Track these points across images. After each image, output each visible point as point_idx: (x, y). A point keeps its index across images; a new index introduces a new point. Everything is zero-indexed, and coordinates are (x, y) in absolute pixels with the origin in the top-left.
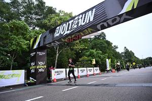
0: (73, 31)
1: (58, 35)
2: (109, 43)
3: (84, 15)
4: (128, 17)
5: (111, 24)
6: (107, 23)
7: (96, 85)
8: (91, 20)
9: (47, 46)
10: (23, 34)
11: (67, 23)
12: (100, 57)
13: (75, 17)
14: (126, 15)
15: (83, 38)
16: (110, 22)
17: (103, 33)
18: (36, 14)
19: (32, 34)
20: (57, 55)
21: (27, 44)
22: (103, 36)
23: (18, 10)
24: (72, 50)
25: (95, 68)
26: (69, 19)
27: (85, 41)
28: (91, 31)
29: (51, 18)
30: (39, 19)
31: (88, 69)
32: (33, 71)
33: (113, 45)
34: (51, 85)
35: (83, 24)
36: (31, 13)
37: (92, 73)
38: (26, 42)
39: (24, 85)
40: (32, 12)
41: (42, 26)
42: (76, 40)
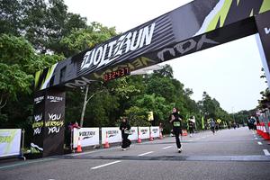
0: (115, 61)
1: (87, 66)
2: (177, 84)
3: (135, 33)
4: (209, 41)
5: (181, 51)
6: (175, 49)
7: (153, 159)
8: (148, 42)
9: (67, 85)
10: (22, 62)
11: (106, 46)
12: (161, 109)
13: (119, 36)
14: (207, 37)
15: (132, 73)
16: (179, 48)
17: (168, 66)
18: (50, 26)
19: (40, 62)
20: (86, 102)
21: (29, 80)
22: (169, 71)
23: (15, 16)
24: (113, 94)
25: (152, 128)
26: (108, 37)
27: (137, 79)
28: (147, 62)
29: (77, 36)
30: (53, 35)
31: (141, 128)
32: (37, 131)
33: (184, 88)
34: (72, 158)
35: (133, 49)
36: (39, 24)
37: (147, 136)
38: (27, 77)
39: (18, 158)
40: (42, 21)
41: (59, 49)
42: (120, 77)
